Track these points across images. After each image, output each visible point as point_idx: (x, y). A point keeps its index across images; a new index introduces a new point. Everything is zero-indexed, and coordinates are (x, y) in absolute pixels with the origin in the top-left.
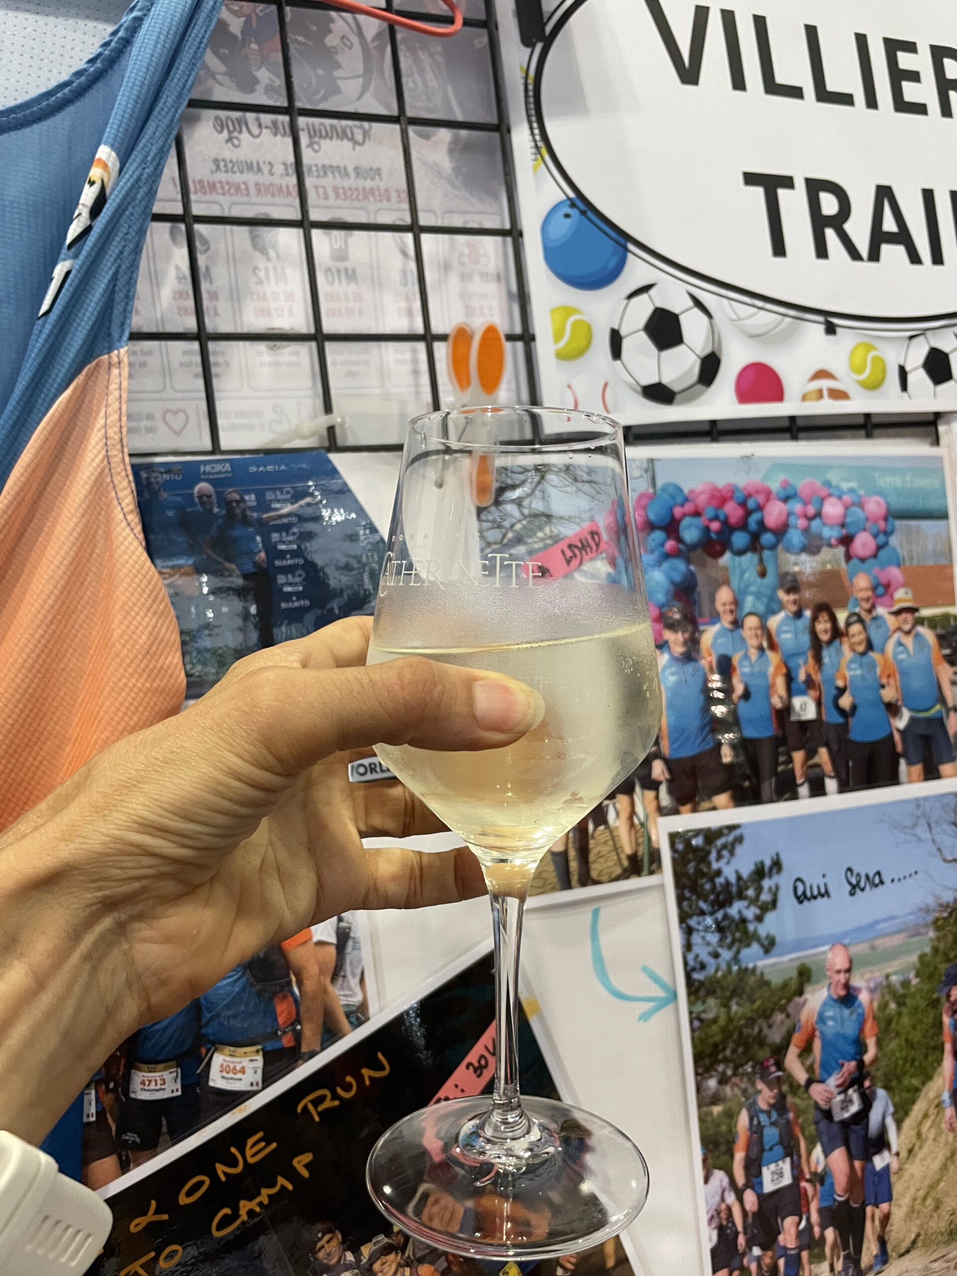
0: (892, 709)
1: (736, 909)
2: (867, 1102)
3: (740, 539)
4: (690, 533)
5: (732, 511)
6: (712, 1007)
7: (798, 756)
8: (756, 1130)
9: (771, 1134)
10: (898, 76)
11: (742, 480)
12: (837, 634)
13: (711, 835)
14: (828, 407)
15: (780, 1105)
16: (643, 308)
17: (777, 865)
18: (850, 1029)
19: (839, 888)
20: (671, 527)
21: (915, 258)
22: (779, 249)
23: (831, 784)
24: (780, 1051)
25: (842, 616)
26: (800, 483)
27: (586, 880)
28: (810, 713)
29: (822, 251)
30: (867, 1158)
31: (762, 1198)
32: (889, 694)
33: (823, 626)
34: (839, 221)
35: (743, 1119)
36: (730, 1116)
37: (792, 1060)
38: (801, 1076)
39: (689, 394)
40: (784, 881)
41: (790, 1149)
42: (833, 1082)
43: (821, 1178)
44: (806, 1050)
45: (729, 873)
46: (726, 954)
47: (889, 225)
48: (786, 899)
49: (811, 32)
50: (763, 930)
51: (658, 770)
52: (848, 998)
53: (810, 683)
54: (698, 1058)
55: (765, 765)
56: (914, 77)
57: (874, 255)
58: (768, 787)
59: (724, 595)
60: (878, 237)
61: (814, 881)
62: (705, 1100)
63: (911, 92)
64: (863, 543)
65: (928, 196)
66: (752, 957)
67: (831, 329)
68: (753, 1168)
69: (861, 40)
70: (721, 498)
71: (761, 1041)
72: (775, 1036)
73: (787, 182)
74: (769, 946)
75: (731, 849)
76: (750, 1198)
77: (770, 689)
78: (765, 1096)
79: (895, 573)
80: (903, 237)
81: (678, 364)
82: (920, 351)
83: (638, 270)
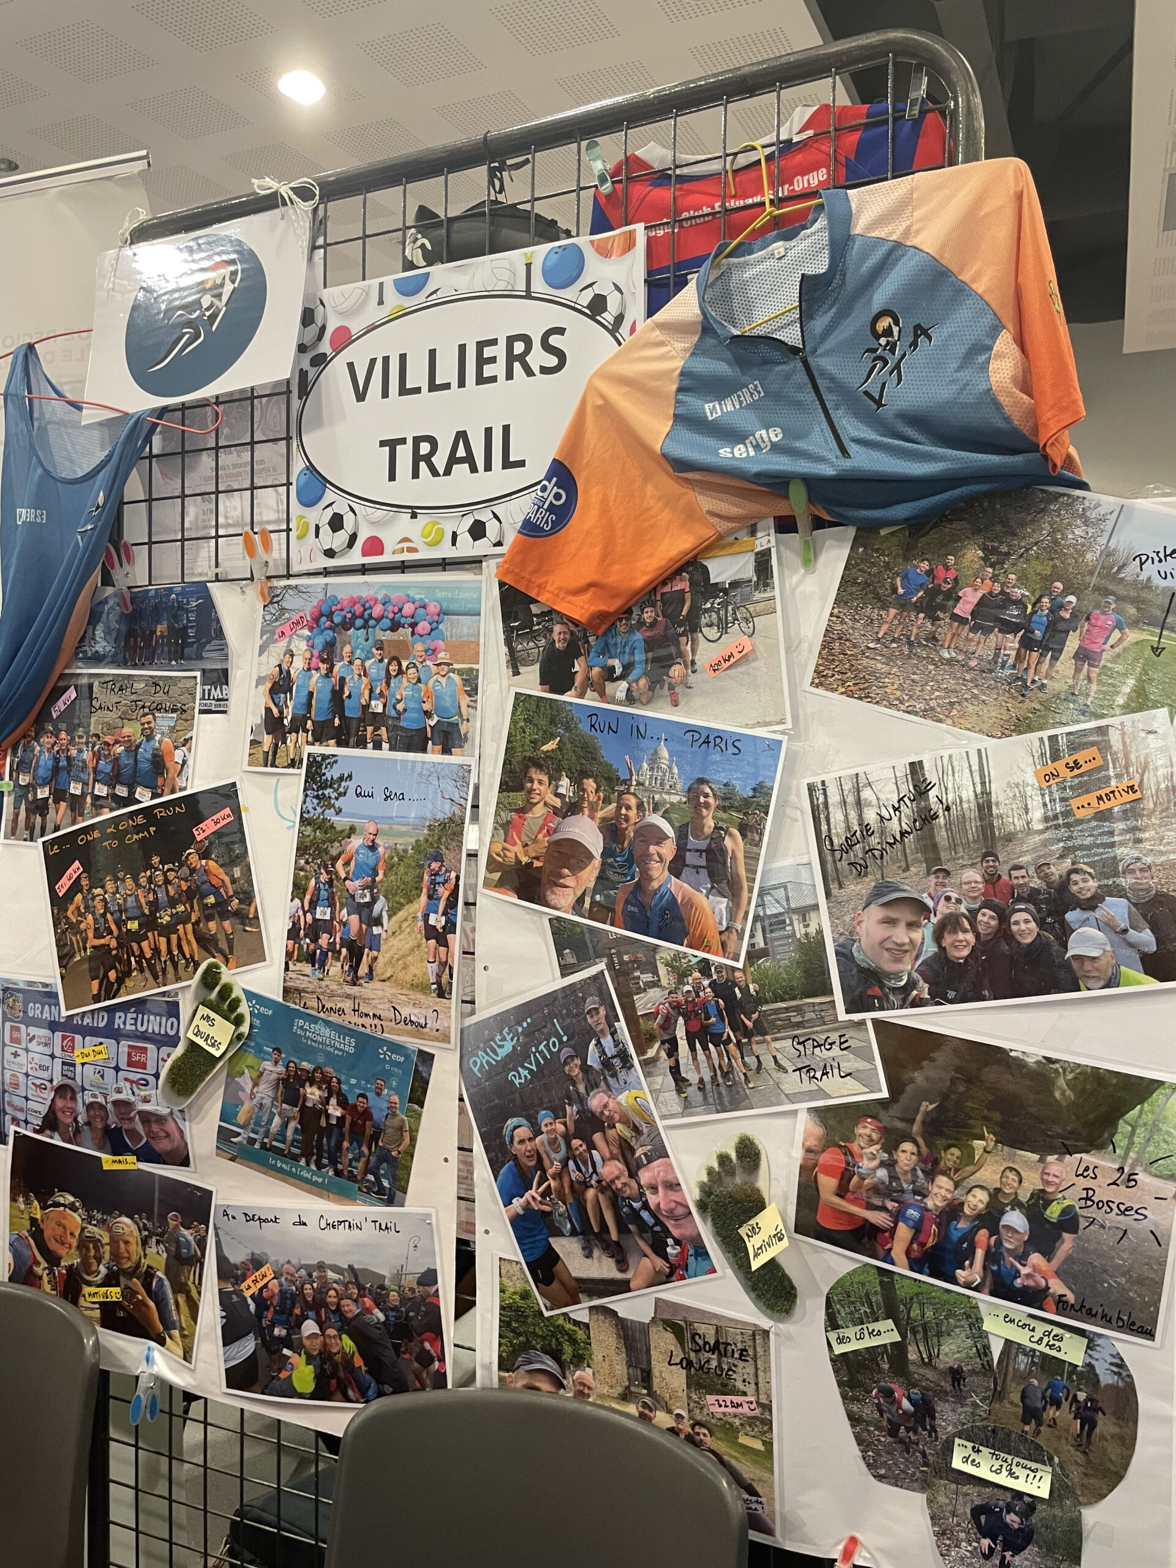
0: (428, 714)
1: (327, 792)
2: (374, 900)
3: (359, 622)
4: (337, 619)
5: (358, 609)
6: (309, 830)
7: (370, 729)
8: (317, 890)
9: (324, 894)
10: (481, 361)
11: (365, 594)
12: (400, 672)
13: (325, 757)
14: (407, 557)
15: (330, 883)
16: (329, 514)
17: (350, 777)
18: (371, 862)
19: (379, 796)
20: (330, 615)
21: (474, 469)
22: (392, 477)
23: (385, 746)
24: (335, 859)
25: (404, 664)
26: (393, 595)
27: (273, 765)
28: (380, 710)
29: (416, 474)
30: (370, 926)
31: (315, 920)
32: (426, 707)
33: (393, 668)
34: (428, 459)
35: (313, 882)
36: (307, 879)
37: (339, 864)
38: (343, 875)
39: (343, 552)
40: (352, 785)
41: (332, 905)
42: (357, 883)
43: (344, 924)
44: (347, 864)
45: (328, 776)
46: (319, 810)
47: (461, 452)
48: (351, 792)
49: (432, 353)
50: (337, 804)
51: (309, 724)
52: (373, 847)
53: (381, 695)
54: (298, 849)
55: (353, 730)
56: (493, 360)
57: (448, 472)
58: (352, 740)
59: (347, 648)
60: (453, 460)
61: (367, 789)
62: (298, 868)
63: (488, 371)
64: (423, 627)
65: (488, 432)
66: (330, 814)
67: (414, 516)
68: (313, 905)
69: (462, 348)
70: (354, 602)
71: (327, 852)
72: (334, 852)
73: (403, 441)
74: (339, 812)
75: (332, 764)
76: (309, 916)
77: (361, 695)
78: (324, 877)
79: (441, 644)
80: (470, 459)
81: (342, 537)
82: (468, 522)
83: (330, 496)
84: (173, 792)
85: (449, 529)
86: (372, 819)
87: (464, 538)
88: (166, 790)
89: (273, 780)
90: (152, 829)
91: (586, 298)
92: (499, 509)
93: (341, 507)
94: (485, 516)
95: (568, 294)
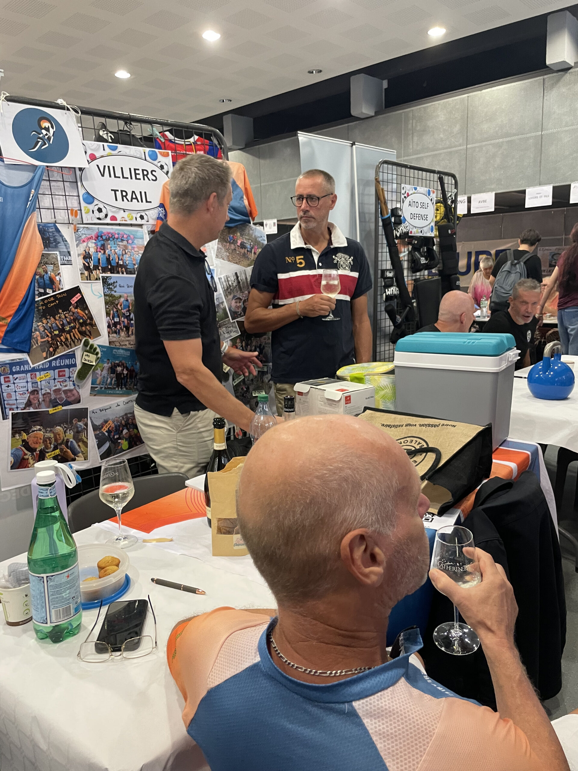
0: (135, 265)
1: (111, 286)
2: (130, 314)
3: (111, 239)
4: (104, 238)
5: (110, 235)
6: (107, 298)
7: (120, 269)
8: (114, 314)
9: (116, 314)
10: (136, 174)
11: (112, 231)
12: (126, 253)
13: (107, 277)
14: (124, 222)
15: (117, 311)
16: (97, 207)
17: (117, 282)
18: (127, 304)
19: (126, 287)
20: (101, 237)
21: (138, 201)
22: (116, 200)
23: (125, 273)
24: (117, 305)
25: (127, 251)
26: (120, 232)
27: (90, 280)
28: (122, 263)
29: (123, 200)
30: (130, 321)
31: (115, 322)
32: (134, 262)
33: (124, 252)
34: (126, 196)
35: (112, 312)
36: (110, 311)
37: (119, 306)
38: (120, 309)
39: (103, 219)
40: (118, 284)
41: (119, 317)
42: (125, 310)
43: (123, 322)
44: (121, 306)
45: (110, 282)
46: (109, 292)
47: (134, 196)
48: (118, 286)
49: (122, 168)
50: (115, 290)
51: (100, 268)
52: (127, 300)
53: (122, 259)
54: (105, 303)
55: (115, 269)
56: (139, 174)
57: (131, 201)
58: (115, 272)
59: (109, 246)
60: (132, 198)
61: (122, 285)
62: (106, 308)
63: (138, 177)
64: (130, 241)
65: (141, 192)
66: (113, 293)
67: (124, 211)
68: (113, 318)
69: (130, 169)
70: (109, 233)
71: (114, 303)
72: (117, 303)
73: (118, 191)
74: (115, 292)
75: (110, 279)
76: (113, 321)
77: (116, 260)
78: (115, 310)
79: (135, 246)
80: (136, 198)
81: (102, 215)
82: (139, 215)
83: (96, 202)
84: (59, 290)
85: (134, 216)
86: (125, 293)
87: (139, 219)
88: (57, 289)
89: (90, 285)
90: (57, 302)
91: (159, 165)
92: (147, 213)
93: (101, 206)
94: (143, 214)
95: (155, 162)
